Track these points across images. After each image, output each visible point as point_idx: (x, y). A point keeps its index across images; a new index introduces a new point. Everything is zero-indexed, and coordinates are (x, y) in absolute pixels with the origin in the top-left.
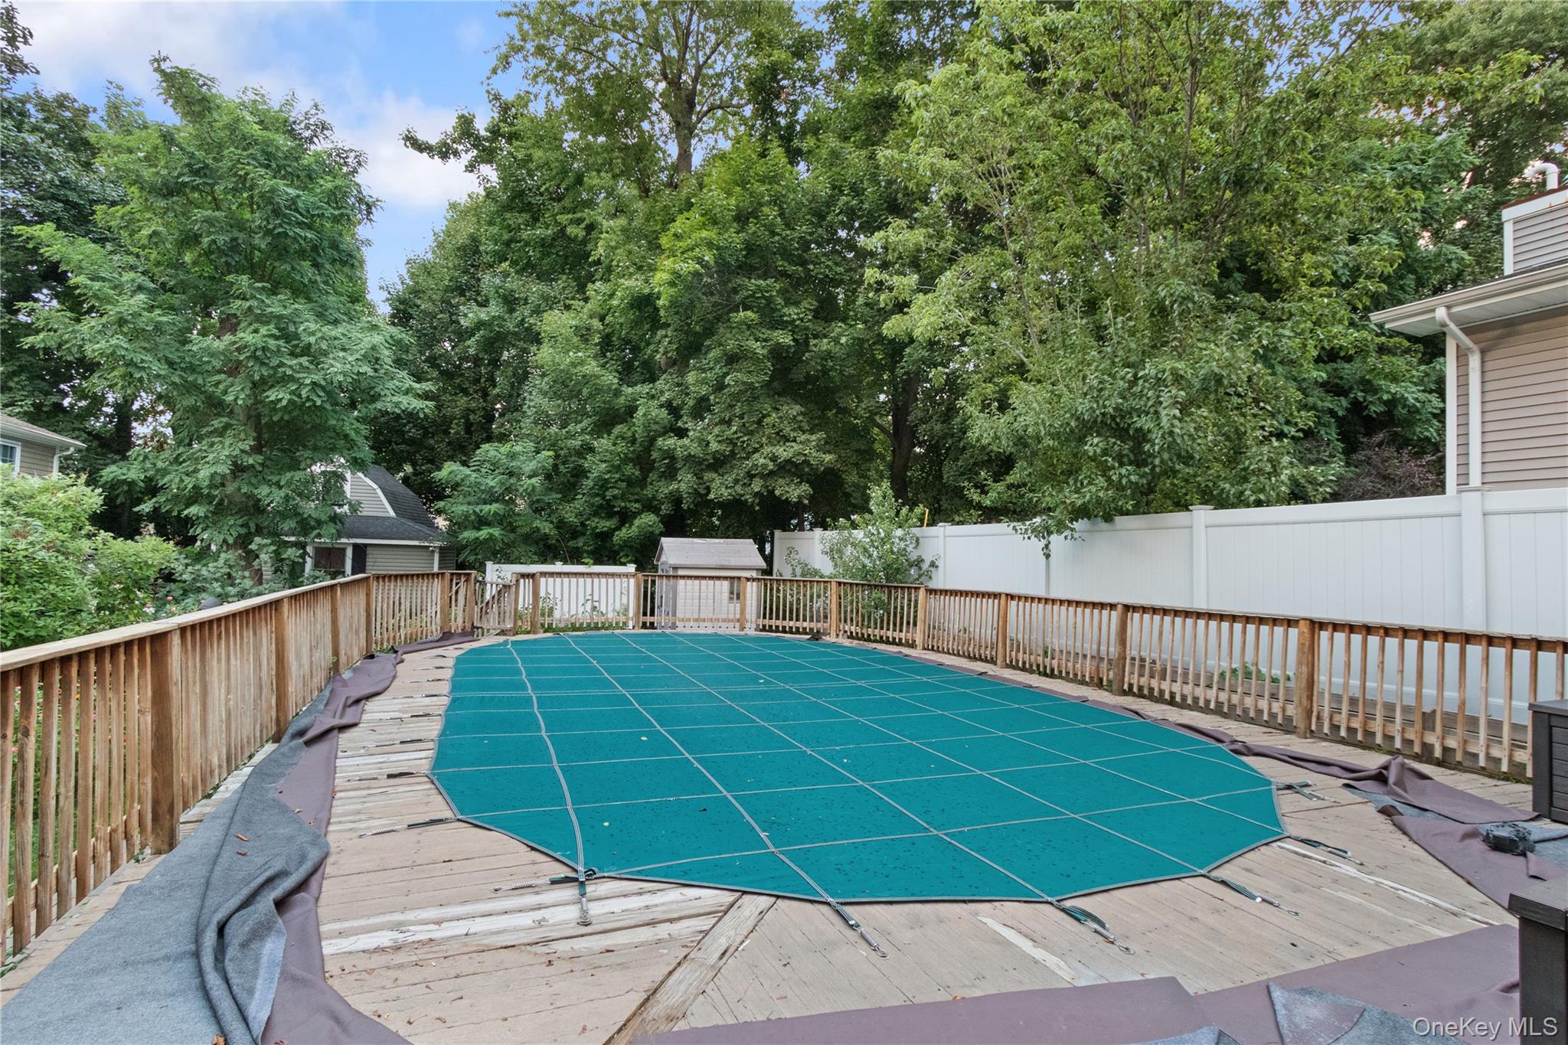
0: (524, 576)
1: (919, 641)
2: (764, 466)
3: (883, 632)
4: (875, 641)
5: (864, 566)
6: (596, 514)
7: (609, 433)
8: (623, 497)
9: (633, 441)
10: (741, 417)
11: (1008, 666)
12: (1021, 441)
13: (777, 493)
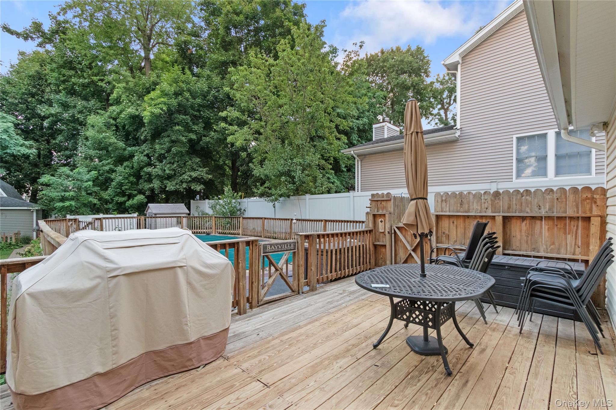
0: (97, 219)
1: (240, 232)
2: (187, 179)
3: (230, 231)
4: (227, 234)
5: (223, 211)
6: (117, 195)
7: (122, 165)
8: (129, 189)
9: (133, 168)
10: (178, 162)
11: (265, 237)
12: (266, 176)
13: (192, 188)
